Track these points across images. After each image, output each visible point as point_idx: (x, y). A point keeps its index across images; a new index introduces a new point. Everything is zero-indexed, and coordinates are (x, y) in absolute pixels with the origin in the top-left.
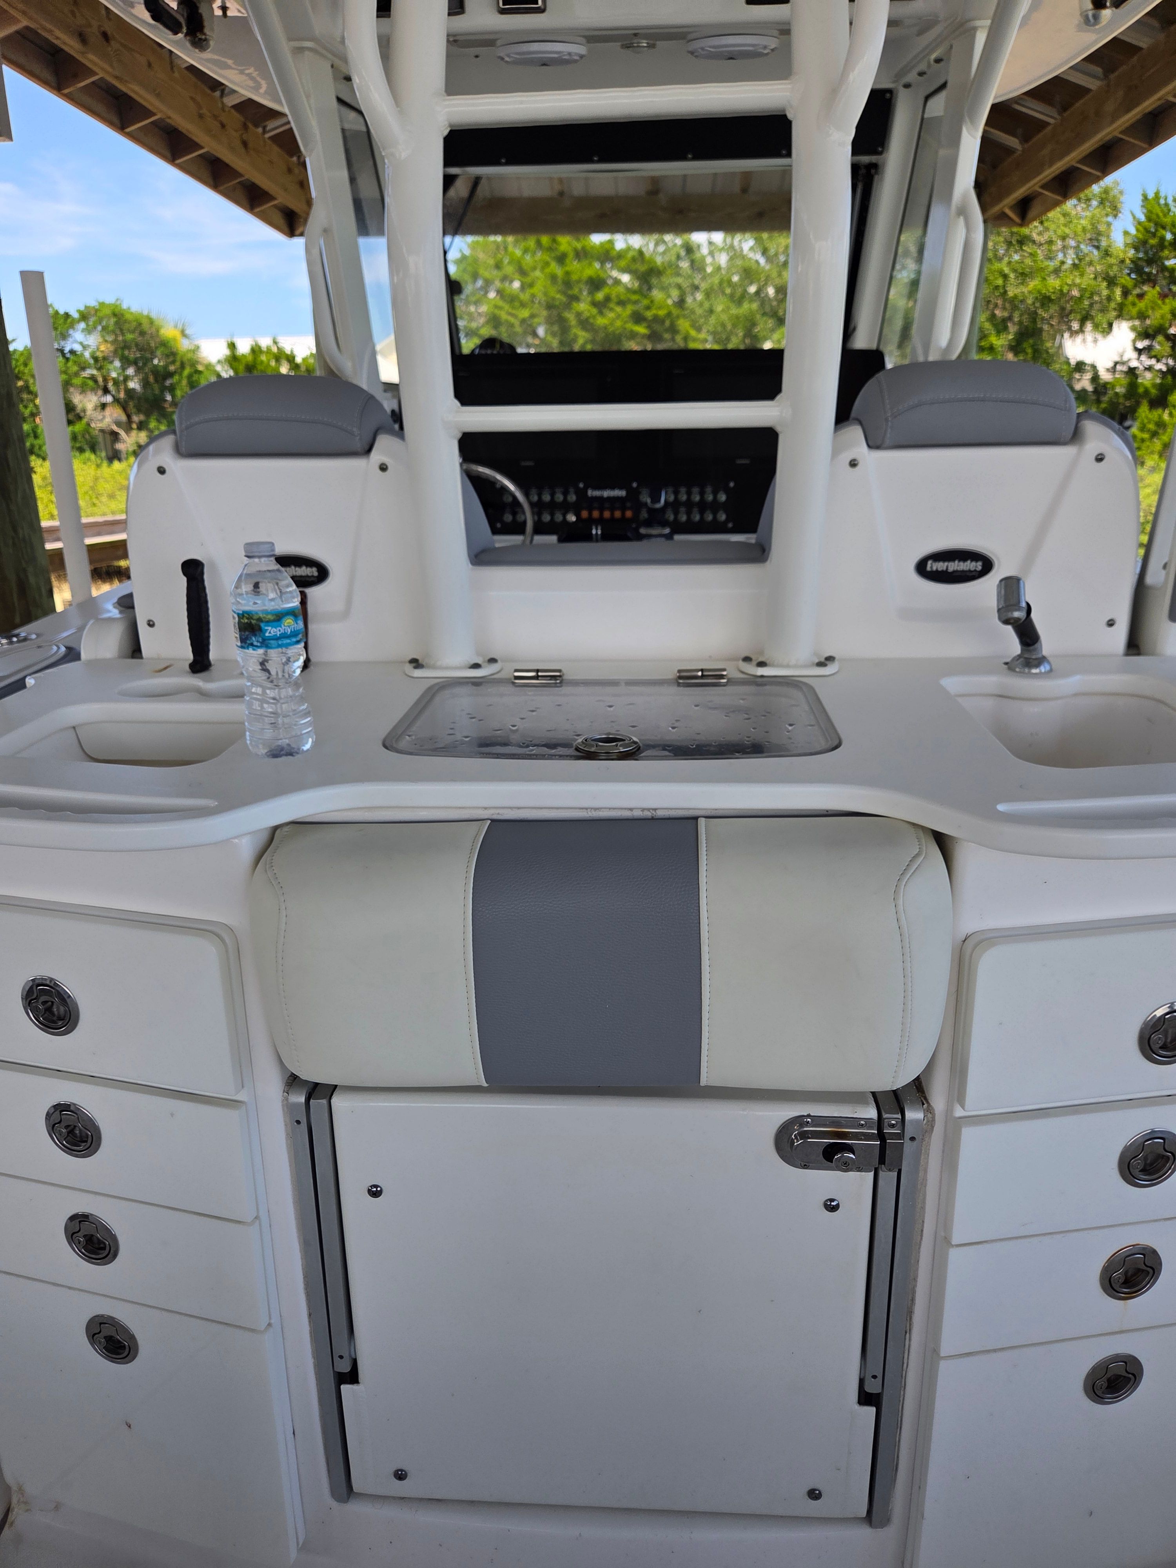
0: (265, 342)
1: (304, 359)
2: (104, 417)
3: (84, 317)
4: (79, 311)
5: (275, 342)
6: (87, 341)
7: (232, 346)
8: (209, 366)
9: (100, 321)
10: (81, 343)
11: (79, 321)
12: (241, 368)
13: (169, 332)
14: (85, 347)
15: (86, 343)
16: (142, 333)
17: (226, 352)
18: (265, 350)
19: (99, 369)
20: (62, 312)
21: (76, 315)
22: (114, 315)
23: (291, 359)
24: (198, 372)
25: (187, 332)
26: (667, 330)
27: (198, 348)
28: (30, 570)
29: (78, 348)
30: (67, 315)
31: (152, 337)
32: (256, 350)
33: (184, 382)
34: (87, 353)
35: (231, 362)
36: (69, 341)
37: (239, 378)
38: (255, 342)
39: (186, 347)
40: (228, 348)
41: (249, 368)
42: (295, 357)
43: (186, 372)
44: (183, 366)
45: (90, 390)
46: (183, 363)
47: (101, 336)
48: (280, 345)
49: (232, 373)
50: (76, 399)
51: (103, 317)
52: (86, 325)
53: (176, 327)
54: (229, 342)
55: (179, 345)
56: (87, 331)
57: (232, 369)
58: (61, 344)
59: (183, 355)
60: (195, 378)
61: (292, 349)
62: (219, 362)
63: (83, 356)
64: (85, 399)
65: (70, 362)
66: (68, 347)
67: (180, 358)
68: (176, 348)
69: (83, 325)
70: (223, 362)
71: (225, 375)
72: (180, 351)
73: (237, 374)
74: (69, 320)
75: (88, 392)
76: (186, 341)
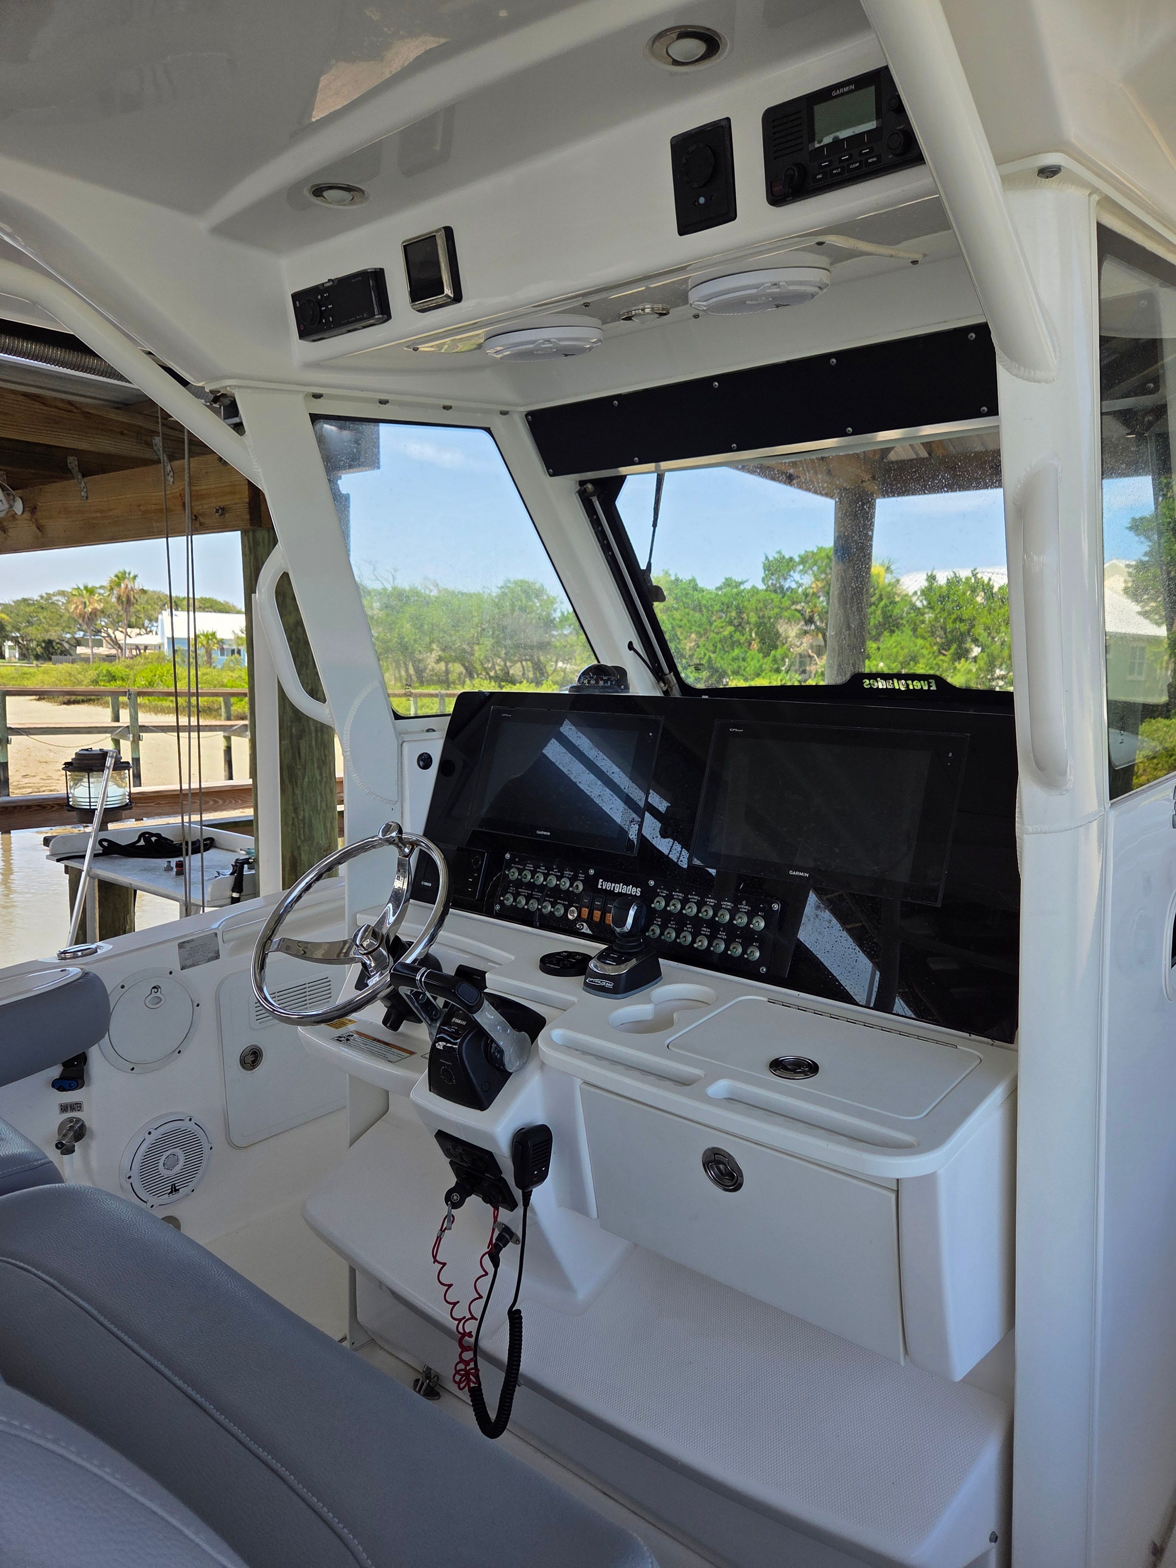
0: (964, 574)
1: (1000, 588)
2: (801, 644)
3: (803, 560)
4: (800, 556)
5: (975, 575)
6: (801, 579)
7: (932, 578)
8: (905, 597)
9: (815, 563)
10: (797, 582)
11: (799, 564)
12: (935, 597)
13: (875, 569)
14: (800, 585)
15: (800, 581)
17: (925, 584)
18: (963, 581)
19: (807, 603)
20: (787, 557)
21: (797, 559)
23: (987, 588)
24: (894, 603)
25: (893, 567)
27: (898, 581)
28: (305, 848)
29: (794, 586)
30: (791, 559)
32: (953, 582)
33: (879, 612)
34: (800, 590)
35: (927, 592)
36: (789, 580)
37: (931, 607)
38: (955, 574)
39: (887, 581)
40: (927, 580)
41: (943, 598)
42: (992, 588)
43: (882, 604)
44: (881, 598)
45: (795, 622)
46: (881, 596)
47: (815, 576)
48: (979, 576)
49: (925, 603)
50: (782, 628)
51: (819, 559)
52: (804, 567)
53: (882, 565)
54: (929, 574)
55: (881, 580)
56: (804, 572)
57: (926, 599)
58: (782, 583)
59: (883, 588)
60: (890, 608)
61: (990, 579)
62: (915, 593)
63: (796, 592)
64: (789, 628)
65: (786, 598)
66: (786, 585)
67: (881, 591)
68: (878, 583)
69: (801, 567)
70: (919, 593)
71: (919, 604)
72: (881, 586)
73: (929, 603)
74: (791, 564)
75: (793, 623)
76: (889, 576)
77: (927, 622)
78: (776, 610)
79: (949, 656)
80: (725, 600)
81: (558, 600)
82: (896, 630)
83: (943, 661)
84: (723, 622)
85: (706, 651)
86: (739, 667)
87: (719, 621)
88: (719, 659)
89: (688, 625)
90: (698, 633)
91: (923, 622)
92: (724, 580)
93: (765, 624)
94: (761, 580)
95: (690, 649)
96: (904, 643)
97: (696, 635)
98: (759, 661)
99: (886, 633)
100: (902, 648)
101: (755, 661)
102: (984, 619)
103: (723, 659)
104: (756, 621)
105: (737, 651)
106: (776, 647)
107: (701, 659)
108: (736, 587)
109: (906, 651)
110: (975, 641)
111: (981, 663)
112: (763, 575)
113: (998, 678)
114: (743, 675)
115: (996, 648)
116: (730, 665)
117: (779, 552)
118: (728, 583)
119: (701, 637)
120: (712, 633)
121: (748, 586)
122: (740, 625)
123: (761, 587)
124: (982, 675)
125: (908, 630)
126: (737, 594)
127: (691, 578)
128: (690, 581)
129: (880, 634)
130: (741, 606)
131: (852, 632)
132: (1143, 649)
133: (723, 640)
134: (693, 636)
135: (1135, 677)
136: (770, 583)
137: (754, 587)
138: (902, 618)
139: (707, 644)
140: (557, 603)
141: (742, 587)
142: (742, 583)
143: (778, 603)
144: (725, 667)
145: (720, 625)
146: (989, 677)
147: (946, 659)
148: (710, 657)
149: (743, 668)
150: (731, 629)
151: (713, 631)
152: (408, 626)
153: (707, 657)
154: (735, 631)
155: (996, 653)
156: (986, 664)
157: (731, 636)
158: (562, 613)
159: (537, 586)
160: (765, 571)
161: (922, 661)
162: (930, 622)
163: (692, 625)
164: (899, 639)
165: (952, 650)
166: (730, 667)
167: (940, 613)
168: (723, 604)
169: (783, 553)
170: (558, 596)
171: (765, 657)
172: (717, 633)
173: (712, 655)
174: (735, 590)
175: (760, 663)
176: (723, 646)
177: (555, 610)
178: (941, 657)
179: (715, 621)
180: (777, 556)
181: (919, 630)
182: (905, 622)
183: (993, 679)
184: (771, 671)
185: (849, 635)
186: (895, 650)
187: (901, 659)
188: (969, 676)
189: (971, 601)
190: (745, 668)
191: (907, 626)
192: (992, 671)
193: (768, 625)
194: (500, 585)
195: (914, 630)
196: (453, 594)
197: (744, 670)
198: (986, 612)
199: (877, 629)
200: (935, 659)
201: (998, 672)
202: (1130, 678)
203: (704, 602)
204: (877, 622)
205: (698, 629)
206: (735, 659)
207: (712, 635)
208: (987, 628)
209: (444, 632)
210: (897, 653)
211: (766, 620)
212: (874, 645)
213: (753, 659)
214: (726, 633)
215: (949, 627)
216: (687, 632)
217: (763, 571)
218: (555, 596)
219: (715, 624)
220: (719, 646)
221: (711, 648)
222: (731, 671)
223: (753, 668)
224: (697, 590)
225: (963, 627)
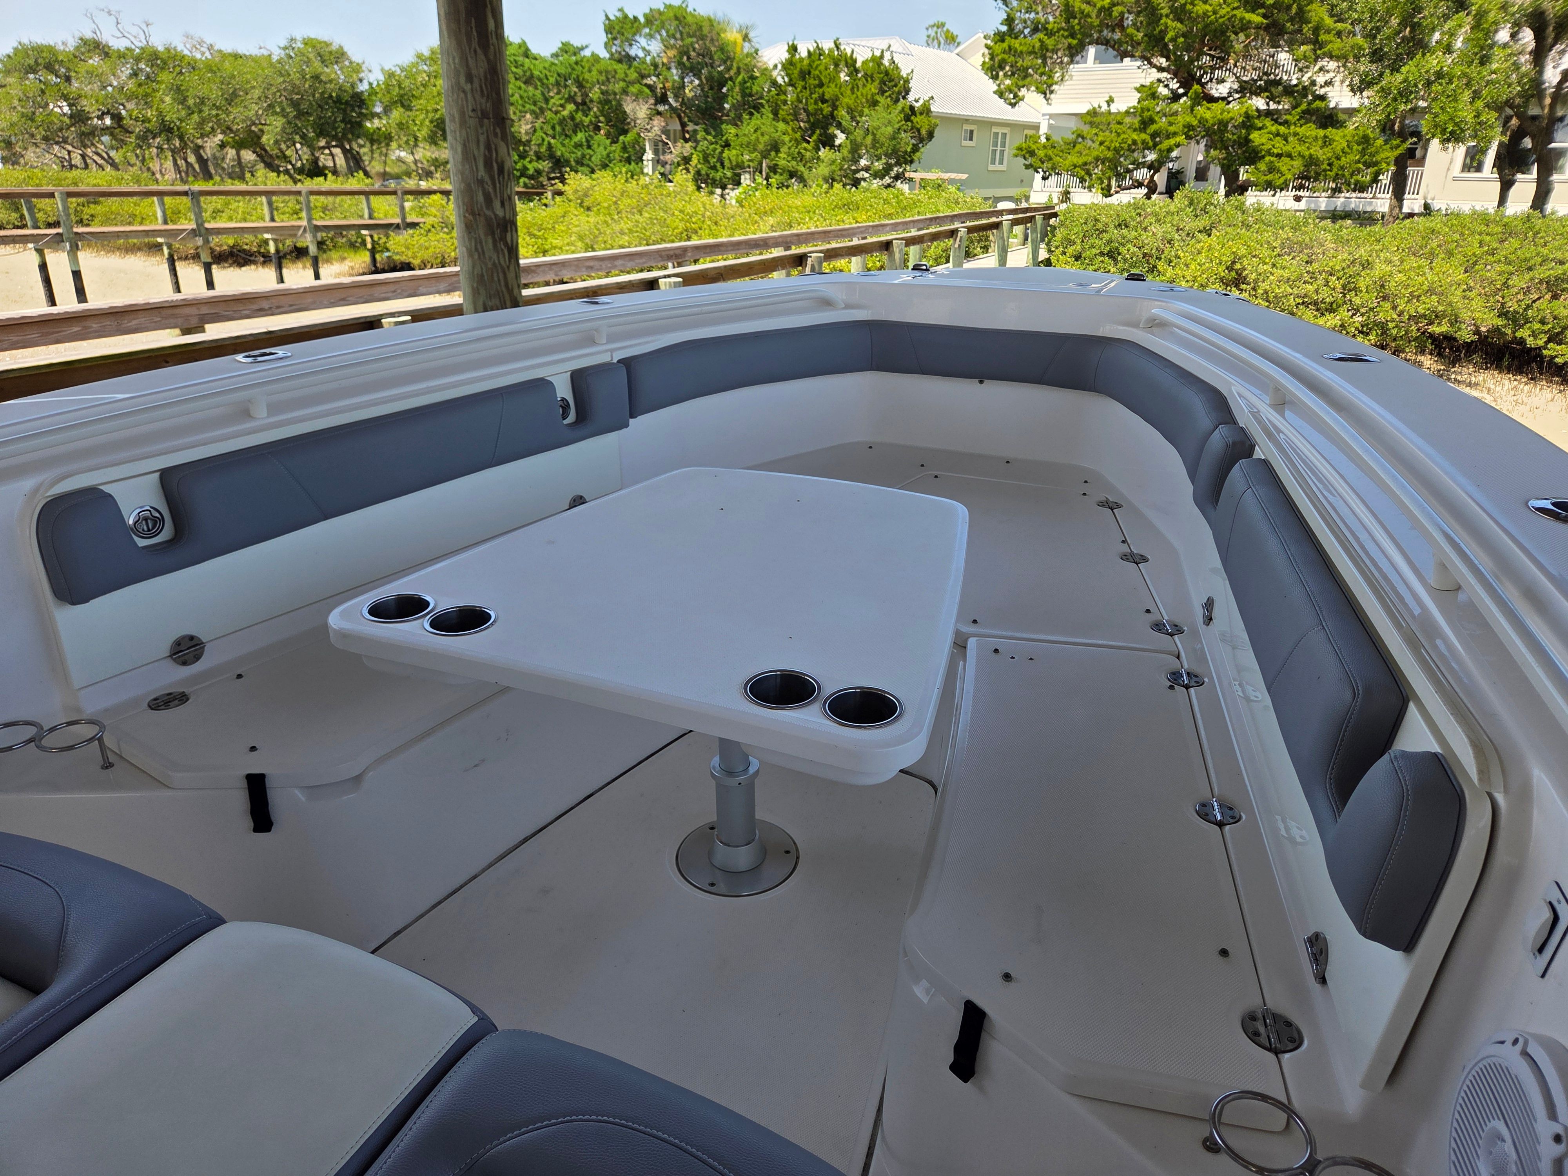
0: (827, 45)
1: (863, 63)
2: (653, 128)
3: (649, 21)
4: (645, 15)
6: (649, 45)
7: (793, 49)
8: (765, 71)
9: (663, 25)
10: (644, 49)
11: (645, 25)
12: (796, 72)
13: (732, 36)
14: (648, 53)
15: (648, 48)
16: (703, 38)
17: (785, 56)
18: (827, 52)
19: (658, 76)
20: (631, 17)
21: (642, 20)
22: (676, 18)
23: (851, 63)
24: (753, 78)
25: (751, 35)
26: (1292, 20)
27: (756, 51)
29: (641, 53)
30: (636, 18)
31: (712, 40)
32: (817, 54)
33: (737, 90)
34: (648, 59)
35: (788, 65)
36: (634, 47)
37: (791, 84)
38: (818, 46)
39: (746, 51)
40: (788, 51)
41: (804, 74)
42: (855, 61)
43: (740, 78)
44: (738, 72)
45: (643, 99)
46: (739, 68)
47: (663, 41)
48: (842, 48)
49: (786, 79)
50: (628, 107)
51: (667, 20)
52: (650, 29)
53: (740, 31)
54: (791, 43)
55: (738, 49)
56: (651, 36)
57: (787, 75)
58: (627, 50)
59: (741, 60)
60: (748, 84)
61: (853, 52)
62: (776, 66)
63: (644, 62)
64: (638, 108)
65: (632, 69)
66: (633, 52)
67: (738, 63)
68: (735, 53)
69: (647, 30)
70: (780, 67)
71: (780, 80)
72: (738, 56)
73: (791, 80)
74: (636, 25)
75: (641, 101)
76: (747, 44)
77: (789, 103)
78: (622, 84)
79: (812, 144)
80: (562, 71)
81: (364, 68)
82: (755, 113)
83: (805, 149)
84: (561, 99)
85: (544, 136)
86: (583, 156)
87: (557, 97)
88: (559, 145)
89: (520, 102)
90: (533, 112)
91: (785, 102)
92: (560, 45)
93: (610, 101)
94: (603, 45)
95: (527, 133)
96: (764, 129)
97: (531, 114)
98: (605, 148)
99: (746, 116)
100: (762, 135)
101: (602, 148)
102: (847, 100)
103: (563, 145)
104: (599, 98)
105: (580, 136)
106: (625, 132)
107: (539, 145)
108: (575, 54)
109: (767, 137)
110: (839, 126)
111: (845, 152)
112: (605, 39)
113: (862, 170)
114: (588, 166)
115: (858, 134)
116: (573, 153)
117: (621, 10)
118: (566, 49)
119: (537, 118)
120: (549, 112)
121: (587, 53)
122: (584, 103)
123: (604, 54)
124: (846, 166)
125: (767, 111)
126: (576, 63)
127: (520, 41)
128: (520, 46)
129: (740, 118)
130: (581, 79)
131: (476, 85)
132: (1004, 135)
133: (562, 122)
134: (528, 116)
135: (997, 167)
136: (614, 50)
137: (593, 54)
138: (761, 98)
139: (545, 127)
140: (363, 71)
141: (583, 53)
142: (582, 49)
143: (623, 76)
144: (567, 155)
145: (558, 103)
146: (853, 168)
147: (809, 147)
148: (549, 143)
149: (588, 157)
150: (571, 107)
151: (550, 110)
152: (168, 99)
153: (546, 143)
154: (577, 111)
155: (859, 139)
156: (849, 152)
157: (572, 118)
158: (370, 84)
159: (334, 47)
160: (607, 34)
161: (784, 149)
162: (792, 103)
163: (525, 102)
164: (758, 122)
165: (815, 137)
166: (573, 155)
167: (801, 91)
168: (559, 75)
169: (626, 11)
170: (364, 63)
171: (614, 142)
172: (556, 113)
173: (552, 141)
174: (574, 58)
175: (608, 151)
176: (564, 130)
177: (361, 80)
178: (805, 145)
179: (552, 97)
180: (619, 14)
181: (781, 112)
182: (763, 102)
183: (857, 171)
184: (621, 161)
185: (472, 90)
186: (753, 138)
187: (761, 147)
188: (833, 167)
189: (833, 79)
190: (591, 156)
191: (766, 107)
192: (856, 161)
193: (614, 103)
194: (282, 46)
195: (775, 113)
196: (223, 56)
197: (590, 159)
198: (849, 92)
199: (736, 110)
200: (796, 147)
201: (863, 162)
202: (991, 167)
203: (536, 73)
204: (735, 101)
205: (533, 107)
206: (578, 145)
207: (549, 115)
208: (850, 111)
209: (218, 108)
210: (757, 139)
211: (611, 97)
212: (733, 130)
213: (599, 145)
214: (565, 113)
215: (811, 108)
216: (521, 112)
217: (604, 35)
218: (360, 61)
219: (552, 101)
220: (558, 128)
221: (550, 132)
222: (574, 160)
223: (599, 156)
224: (527, 57)
225: (827, 109)
